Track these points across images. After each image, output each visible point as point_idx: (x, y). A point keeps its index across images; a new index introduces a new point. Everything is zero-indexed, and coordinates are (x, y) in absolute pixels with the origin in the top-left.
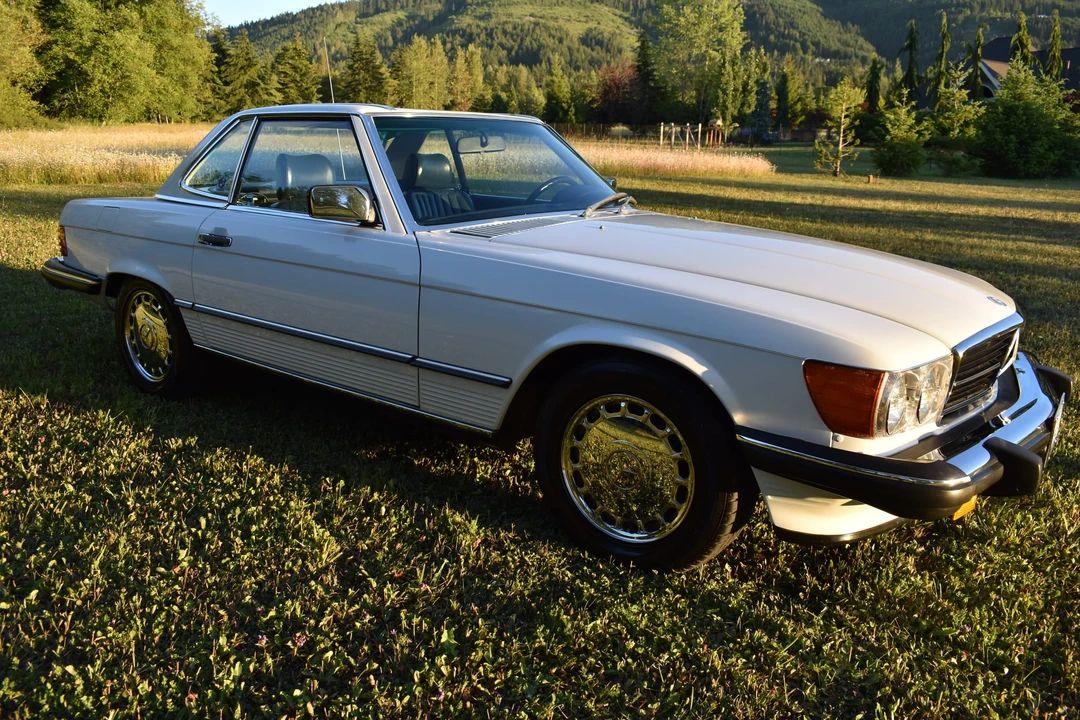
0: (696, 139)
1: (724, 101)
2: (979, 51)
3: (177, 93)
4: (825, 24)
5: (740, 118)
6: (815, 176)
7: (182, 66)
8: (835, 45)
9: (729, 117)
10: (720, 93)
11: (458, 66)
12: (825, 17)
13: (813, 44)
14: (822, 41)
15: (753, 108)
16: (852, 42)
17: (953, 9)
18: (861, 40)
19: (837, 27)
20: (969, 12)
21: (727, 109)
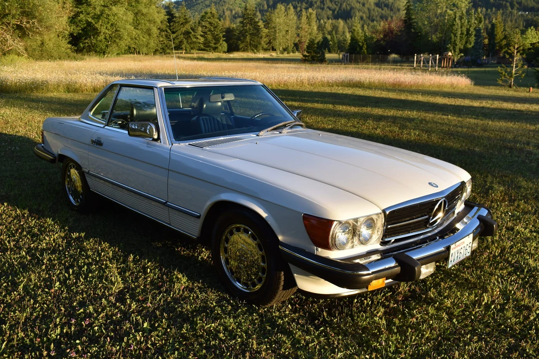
0: (435, 63)
1: (455, 41)
3: (144, 39)
5: (465, 51)
6: (498, 87)
7: (148, 24)
8: (531, 4)
9: (457, 50)
10: (453, 36)
11: (303, 21)
13: (518, 3)
15: (473, 44)
21: (456, 45)
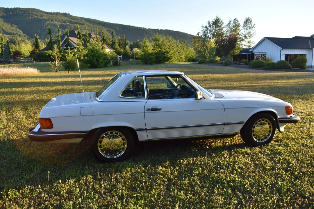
2: (68, 34)
4: (5, 24)
8: (10, 31)
12: (5, 22)
13: (2, 30)
14: (5, 29)
16: (15, 30)
17: (44, 21)
18: (18, 29)
19: (9, 25)
20: (48, 22)
